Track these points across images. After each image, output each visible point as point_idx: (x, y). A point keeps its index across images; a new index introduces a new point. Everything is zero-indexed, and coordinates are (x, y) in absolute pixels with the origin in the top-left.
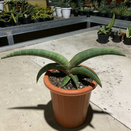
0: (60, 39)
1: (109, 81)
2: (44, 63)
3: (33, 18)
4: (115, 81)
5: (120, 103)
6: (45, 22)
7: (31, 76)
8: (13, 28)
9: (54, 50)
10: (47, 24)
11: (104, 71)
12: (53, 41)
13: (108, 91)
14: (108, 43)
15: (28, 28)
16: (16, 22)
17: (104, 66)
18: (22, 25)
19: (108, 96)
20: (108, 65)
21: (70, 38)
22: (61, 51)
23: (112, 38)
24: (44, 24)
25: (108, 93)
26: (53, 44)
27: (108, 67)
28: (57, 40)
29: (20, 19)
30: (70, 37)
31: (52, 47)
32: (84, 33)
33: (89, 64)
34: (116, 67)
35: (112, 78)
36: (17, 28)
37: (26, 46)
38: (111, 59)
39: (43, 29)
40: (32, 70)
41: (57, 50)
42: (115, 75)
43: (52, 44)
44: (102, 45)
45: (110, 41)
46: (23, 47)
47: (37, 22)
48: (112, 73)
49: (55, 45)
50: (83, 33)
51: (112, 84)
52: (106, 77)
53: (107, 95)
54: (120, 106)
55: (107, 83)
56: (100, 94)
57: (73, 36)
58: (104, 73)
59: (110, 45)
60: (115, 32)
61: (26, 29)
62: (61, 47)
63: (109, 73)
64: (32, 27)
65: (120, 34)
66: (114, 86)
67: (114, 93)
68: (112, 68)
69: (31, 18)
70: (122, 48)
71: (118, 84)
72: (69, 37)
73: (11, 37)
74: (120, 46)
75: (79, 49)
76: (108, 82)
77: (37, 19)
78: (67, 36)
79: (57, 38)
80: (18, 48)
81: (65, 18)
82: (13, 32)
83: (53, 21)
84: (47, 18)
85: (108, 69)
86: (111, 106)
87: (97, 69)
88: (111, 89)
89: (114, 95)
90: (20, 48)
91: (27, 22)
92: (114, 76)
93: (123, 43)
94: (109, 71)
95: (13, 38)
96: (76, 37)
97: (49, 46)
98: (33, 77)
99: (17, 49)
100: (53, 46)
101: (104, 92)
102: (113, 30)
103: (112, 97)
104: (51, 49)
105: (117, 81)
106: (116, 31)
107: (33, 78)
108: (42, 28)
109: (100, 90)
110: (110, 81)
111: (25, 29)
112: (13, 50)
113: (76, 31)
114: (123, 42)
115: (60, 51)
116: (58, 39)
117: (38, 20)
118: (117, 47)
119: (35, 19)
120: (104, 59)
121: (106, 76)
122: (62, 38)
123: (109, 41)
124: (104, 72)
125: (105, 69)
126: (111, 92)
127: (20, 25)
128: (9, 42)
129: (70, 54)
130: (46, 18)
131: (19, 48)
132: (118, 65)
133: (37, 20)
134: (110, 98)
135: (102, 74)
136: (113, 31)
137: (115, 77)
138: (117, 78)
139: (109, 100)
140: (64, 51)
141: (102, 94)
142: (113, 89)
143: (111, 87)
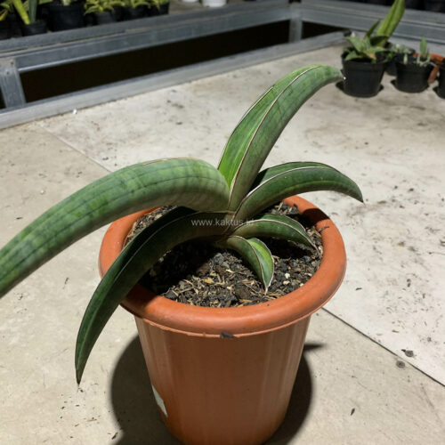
0: (199, 82)
1: (404, 238)
3: (93, 5)
4: (430, 238)
6: (138, 21)
8: (19, 45)
9: (180, 123)
10: (143, 29)
11: (383, 202)
12: (174, 91)
13: (408, 280)
14: (382, 94)
15: (76, 45)
16: (27, 22)
17: (379, 183)
18: (50, 34)
19: (412, 299)
20: (394, 177)
21: (235, 77)
22: (209, 129)
23: (394, 78)
24: (133, 31)
25: (409, 285)
26: (174, 101)
27: (394, 183)
28: (187, 85)
29: (44, 11)
30: (238, 72)
31: (174, 111)
32: (286, 60)
34: (424, 183)
35: (417, 228)
36: (33, 44)
37: (71, 111)
38: (402, 153)
39: (133, 48)
41: (192, 123)
42: (427, 215)
43: (169, 102)
44: (359, 104)
45: (388, 88)
46: (62, 115)
47: (106, 22)
48: (412, 209)
49: (181, 107)
50: (282, 57)
51: (420, 252)
52: (393, 225)
53: (405, 295)
55: (400, 248)
56: (381, 293)
57: (247, 69)
58: (385, 210)
59: (388, 103)
60: (403, 55)
61: (69, 51)
62: (208, 113)
63: (401, 207)
64: (90, 43)
65: (423, 59)
66: (427, 258)
67: (432, 284)
68: (412, 190)
69: (85, 6)
70: (434, 111)
71: (443, 249)
72: (231, 74)
73: (12, 78)
74: (425, 106)
76: (402, 244)
77: (106, 10)
78: (224, 72)
79: (190, 78)
80: (42, 119)
81: (208, 7)
82: (19, 63)
83: (165, 17)
84: (145, 6)
85: (396, 193)
86: (430, 340)
88: (418, 270)
89: (435, 294)
90: (48, 117)
91: (69, 21)
92: (424, 220)
93: (434, 93)
94: (398, 199)
95: (19, 84)
96: (259, 72)
97: (161, 110)
99: (38, 123)
100: (174, 108)
101: (394, 282)
102: (398, 46)
103: (427, 301)
104: (170, 121)
105: (436, 238)
106: (406, 51)
108: (126, 43)
109: (375, 277)
110: (408, 238)
111: (65, 49)
112: (22, 127)
113: (258, 53)
114: (435, 89)
115: (204, 127)
116: (194, 83)
117: (111, 15)
118: (416, 110)
119: (101, 9)
120: (376, 154)
121: (391, 221)
122: (208, 80)
123: (382, 88)
124: (381, 206)
125: (383, 194)
126: (420, 283)
127: (45, 32)
128: (7, 100)
130: (139, 7)
131: (47, 120)
132: (431, 177)
133: (107, 13)
134: (419, 306)
135: (375, 212)
136: (396, 51)
137: (426, 225)
138: (434, 228)
139: (416, 315)
140: (220, 127)
141: (387, 293)
142: (427, 269)
143: (419, 261)
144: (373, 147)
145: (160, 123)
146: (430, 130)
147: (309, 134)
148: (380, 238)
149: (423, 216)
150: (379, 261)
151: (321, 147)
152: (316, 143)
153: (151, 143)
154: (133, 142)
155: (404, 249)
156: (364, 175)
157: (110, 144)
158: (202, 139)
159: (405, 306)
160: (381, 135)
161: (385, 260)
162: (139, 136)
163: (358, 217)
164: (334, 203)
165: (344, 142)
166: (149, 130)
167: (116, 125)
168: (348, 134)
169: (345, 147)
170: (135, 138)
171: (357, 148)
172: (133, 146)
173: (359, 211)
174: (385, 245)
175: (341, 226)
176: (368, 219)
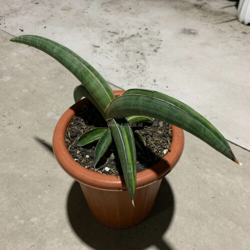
1: (139, 50)
2: (22, 31)
4: (150, 49)
5: (155, 81)
7: (2, 56)
9: (37, 3)
11: (133, 36)
13: (138, 66)
17: (133, 27)
22: (53, 5)
25: (137, 68)
27: (140, 26)
33: (107, 24)
34: (153, 25)
38: (146, 12)
40: (2, 46)
41: (43, 2)
42: (151, 39)
48: (145, 37)
51: (145, 55)
52: (135, 45)
53: (135, 72)
54: (155, 85)
55: (137, 54)
56: (126, 72)
58: (133, 38)
63: (141, 37)
66: (147, 57)
67: (147, 67)
68: (147, 29)
71: (155, 53)
76: (138, 52)
85: (140, 31)
87: (120, 33)
88: (143, 62)
89: (147, 70)
92: (149, 41)
94: (140, 34)
98: (6, 57)
101: (132, 67)
103: (143, 73)
104: (32, 2)
105: (153, 49)
107: (7, 59)
110: (141, 49)
115: (50, 4)
120: (134, 13)
121: (135, 43)
125: (134, 31)
126: (142, 66)
129: (71, 9)
132: (157, 23)
134: (140, 75)
135: (129, 40)
137: (150, 43)
138: (153, 44)
139: (138, 78)
140: (58, 4)
141: (128, 71)
142: (146, 61)
143: (144, 59)
144: (132, 10)
145: (27, 4)
147: (103, 6)
148: (130, 51)
149: (149, 40)
150: (127, 60)
151: (108, 11)
152: (106, 10)
153: (23, 15)
154: (13, 15)
155: (139, 55)
156: (126, 24)
157: (1, 17)
158: (49, 11)
159: (134, 75)
160: (138, 4)
161: (130, 59)
162: (16, 12)
163: (121, 43)
164: (112, 37)
165: (119, 8)
166: (21, 8)
168: (122, 4)
169: (120, 11)
170: (13, 13)
171: (125, 11)
172: (13, 17)
173: (122, 40)
174: (131, 53)
175: (114, 47)
176: (126, 43)
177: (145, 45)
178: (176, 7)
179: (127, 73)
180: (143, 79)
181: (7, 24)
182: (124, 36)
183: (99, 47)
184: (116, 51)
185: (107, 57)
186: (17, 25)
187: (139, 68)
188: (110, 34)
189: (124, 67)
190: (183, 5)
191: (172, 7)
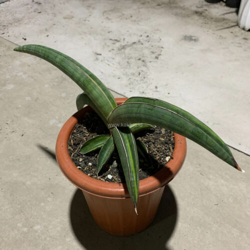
1: (141, 57)
2: (25, 39)
4: (151, 56)
5: (156, 87)
7: (6, 65)
9: (40, 13)
11: (134, 43)
13: (139, 73)
17: (135, 34)
20: (141, 31)
22: (55, 14)
25: (139, 75)
27: (141, 34)
31: (36, 6)
33: (109, 32)
34: (154, 33)
38: (147, 19)
40: (5, 55)
41: (46, 12)
42: (152, 46)
43: (33, 1)
48: (147, 45)
49: (40, 4)
51: (146, 62)
53: (137, 78)
54: (156, 91)
55: (138, 61)
56: (128, 78)
58: (135, 46)
62: (54, 6)
63: (142, 44)
66: (148, 64)
67: (148, 73)
68: (148, 36)
71: (156, 60)
75: (89, 6)
76: (139, 59)
85: (141, 38)
87: (122, 40)
88: (144, 69)
89: (149, 77)
92: (150, 49)
94: (142, 41)
97: (29, 6)
98: (9, 66)
100: (37, 4)
101: (133, 74)
103: (145, 80)
104: (35, 11)
105: (154, 56)
107: (10, 67)
110: (143, 56)
115: (52, 13)
120: (135, 21)
121: (136, 51)
125: (135, 39)
126: (144, 73)
129: (73, 17)
132: (158, 30)
134: (142, 82)
135: (130, 48)
138: (154, 51)
139: (140, 85)
140: (60, 13)
141: (130, 79)
142: (147, 68)
143: (145, 66)
144: (134, 18)
145: (30, 13)
146: (162, 7)
147: (105, 14)
148: (131, 58)
149: (151, 47)
150: (129, 67)
151: (110, 19)
152: (108, 18)
153: (26, 24)
154: (16, 24)
155: (140, 61)
156: (128, 31)
157: (4, 26)
158: (51, 20)
159: (136, 82)
160: (139, 12)
161: (131, 66)
162: (19, 21)
163: (123, 50)
164: (113, 45)
165: (121, 16)
166: (24, 17)
167: (6, 16)
168: (124, 13)
169: (121, 19)
170: (17, 22)
171: (126, 19)
172: (16, 26)
173: (124, 47)
174: (133, 60)
175: (115, 54)
176: (127, 51)
177: (147, 52)
178: (176, 15)
179: (129, 80)
180: (145, 85)
181: (10, 33)
182: (125, 43)
183: (100, 55)
184: (118, 59)
185: (109, 65)
186: (20, 34)
187: (141, 75)
188: (111, 42)
189: (126, 74)
190: (184, 12)
191: (172, 14)
